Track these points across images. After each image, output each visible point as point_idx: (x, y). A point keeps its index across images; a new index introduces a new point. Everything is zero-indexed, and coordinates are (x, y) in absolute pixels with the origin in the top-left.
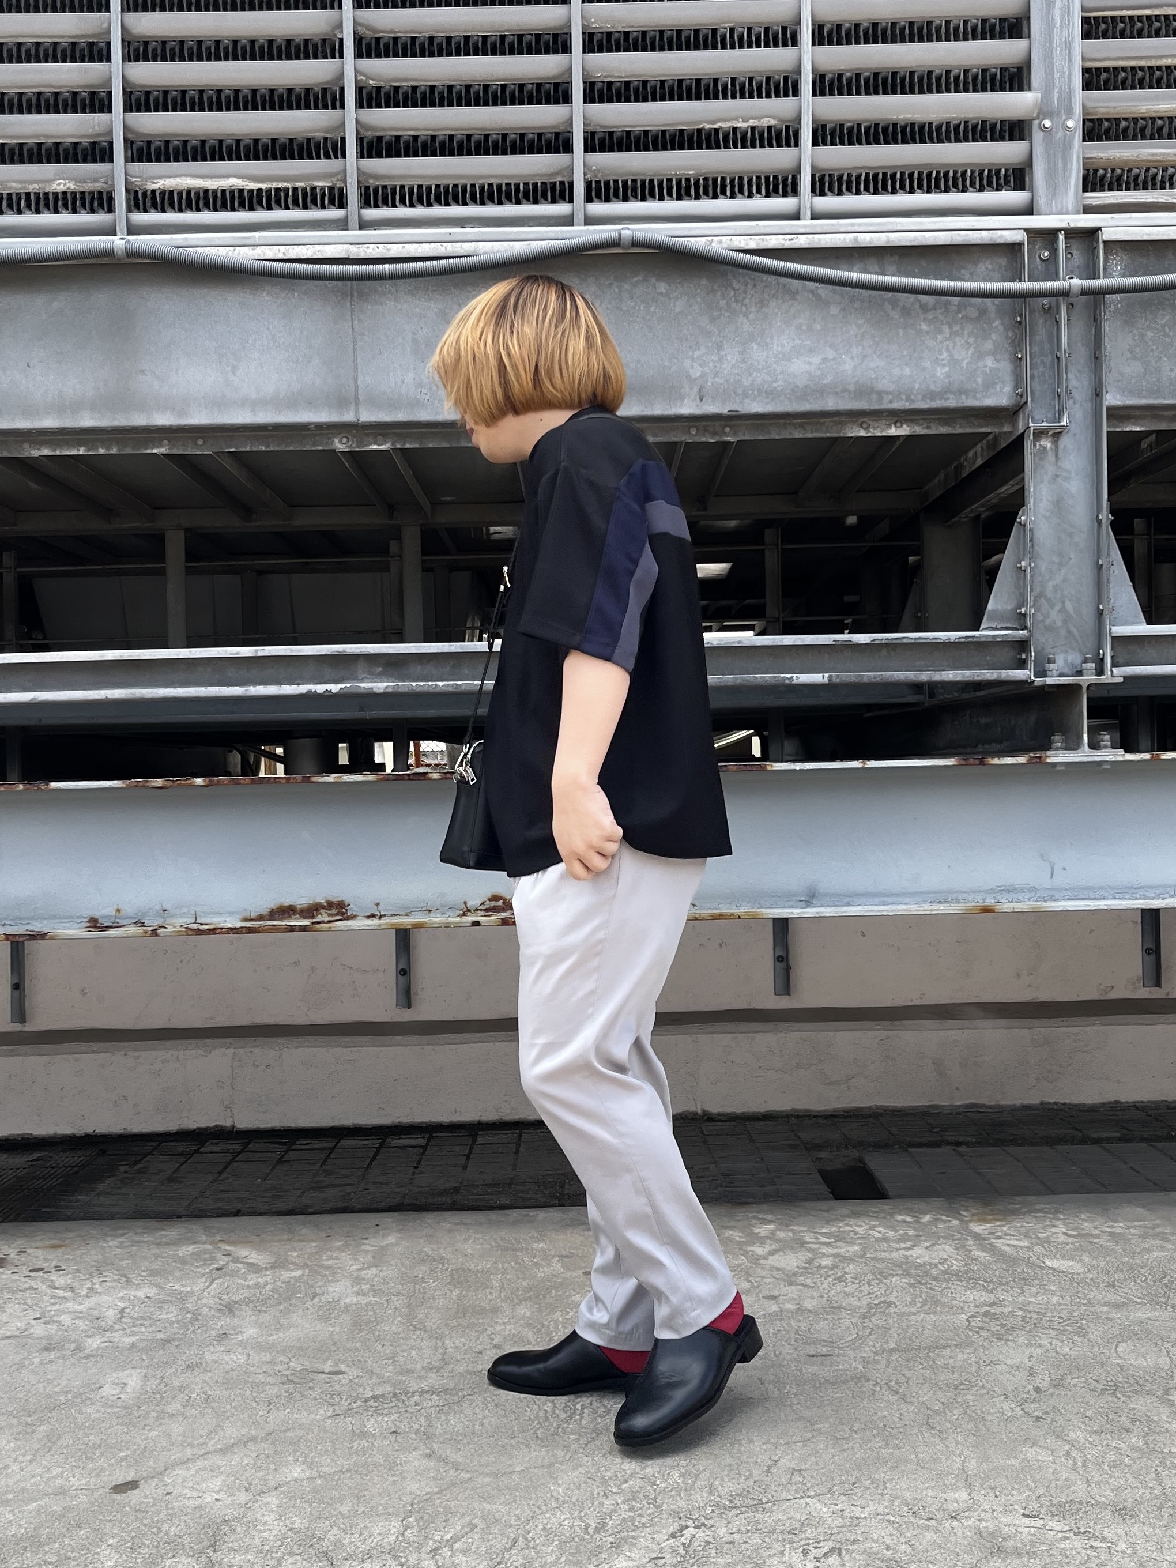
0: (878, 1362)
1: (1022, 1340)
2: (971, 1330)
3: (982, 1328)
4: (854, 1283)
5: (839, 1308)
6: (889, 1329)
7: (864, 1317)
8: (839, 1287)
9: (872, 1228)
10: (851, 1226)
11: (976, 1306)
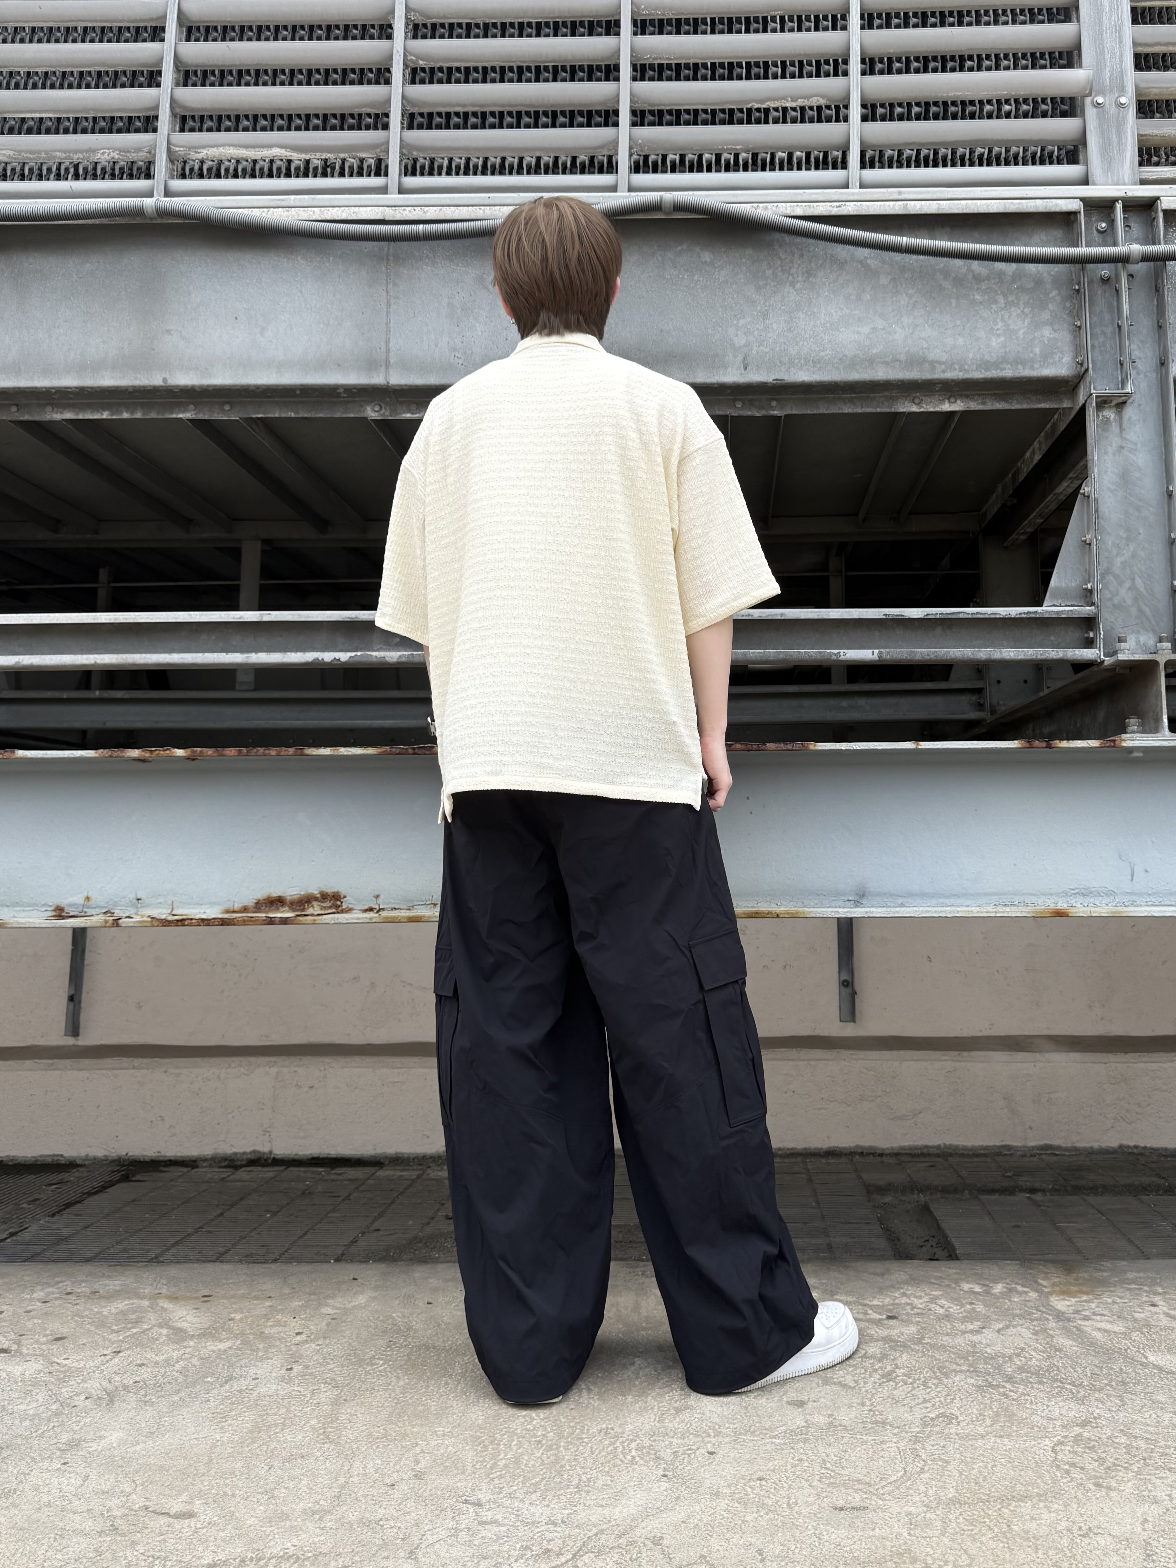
0: (928, 1524)
1: (1128, 1488)
2: (1058, 1467)
3: (1073, 1465)
4: (906, 1384)
5: (884, 1423)
6: (947, 1462)
7: (916, 1440)
8: (885, 1391)
9: (934, 1300)
10: (908, 1296)
11: (1063, 1427)
